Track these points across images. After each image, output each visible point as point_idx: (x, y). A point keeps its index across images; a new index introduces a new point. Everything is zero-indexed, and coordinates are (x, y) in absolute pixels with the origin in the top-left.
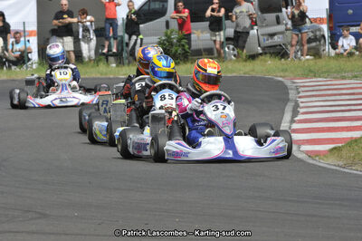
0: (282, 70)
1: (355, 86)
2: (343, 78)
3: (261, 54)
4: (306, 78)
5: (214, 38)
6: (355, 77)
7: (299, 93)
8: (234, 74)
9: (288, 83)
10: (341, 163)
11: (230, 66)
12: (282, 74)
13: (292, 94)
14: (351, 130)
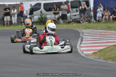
0: (78, 27)
1: (102, 32)
2: (98, 29)
3: (71, 22)
4: (86, 29)
5: (55, 17)
6: (102, 29)
7: (83, 34)
8: (63, 28)
9: (80, 31)
10: (97, 58)
11: (61, 25)
12: (78, 28)
13: (81, 35)
14: (100, 47)
